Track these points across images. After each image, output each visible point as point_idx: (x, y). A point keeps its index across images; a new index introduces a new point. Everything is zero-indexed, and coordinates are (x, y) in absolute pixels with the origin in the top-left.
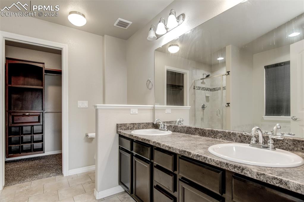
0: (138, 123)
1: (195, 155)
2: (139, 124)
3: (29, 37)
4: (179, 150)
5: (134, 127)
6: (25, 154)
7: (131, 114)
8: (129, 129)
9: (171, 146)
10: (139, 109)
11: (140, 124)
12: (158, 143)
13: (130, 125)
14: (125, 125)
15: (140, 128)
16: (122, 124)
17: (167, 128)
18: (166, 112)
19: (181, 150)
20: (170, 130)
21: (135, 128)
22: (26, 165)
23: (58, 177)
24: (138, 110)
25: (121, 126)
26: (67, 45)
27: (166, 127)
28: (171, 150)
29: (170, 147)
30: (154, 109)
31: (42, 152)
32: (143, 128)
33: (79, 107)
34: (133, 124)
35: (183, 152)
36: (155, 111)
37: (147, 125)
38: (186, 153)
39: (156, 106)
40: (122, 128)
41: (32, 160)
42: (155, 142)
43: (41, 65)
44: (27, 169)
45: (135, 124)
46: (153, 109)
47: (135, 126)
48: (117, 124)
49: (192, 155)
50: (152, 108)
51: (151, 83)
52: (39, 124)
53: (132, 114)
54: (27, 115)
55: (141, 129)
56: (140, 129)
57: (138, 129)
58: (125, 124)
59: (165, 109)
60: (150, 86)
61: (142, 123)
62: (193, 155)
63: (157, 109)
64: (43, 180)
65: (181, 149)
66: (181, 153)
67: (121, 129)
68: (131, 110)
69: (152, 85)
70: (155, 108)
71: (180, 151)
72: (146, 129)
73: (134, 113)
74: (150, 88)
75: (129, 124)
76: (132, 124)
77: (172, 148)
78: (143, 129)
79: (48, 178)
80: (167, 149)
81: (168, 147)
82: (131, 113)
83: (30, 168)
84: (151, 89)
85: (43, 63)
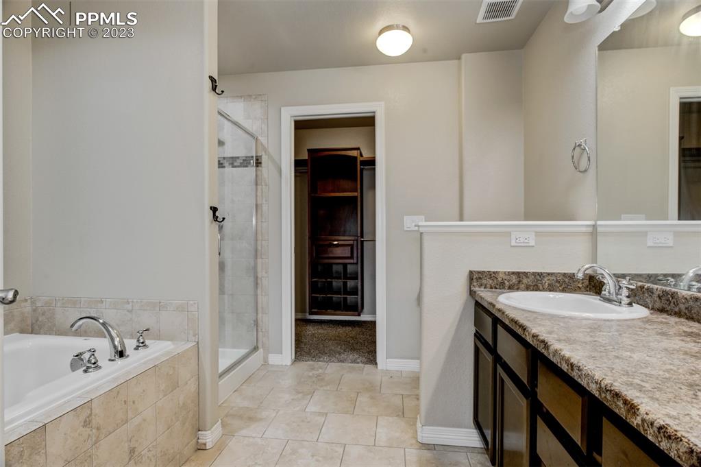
0: (534, 274)
1: (652, 424)
2: (538, 277)
3: (328, 106)
4: (596, 383)
5: (519, 282)
6: (333, 312)
7: (512, 246)
8: (504, 288)
9: (575, 362)
10: (537, 234)
11: (540, 274)
12: (543, 341)
13: (508, 277)
14: (492, 275)
15: (541, 288)
16: (484, 272)
17: (628, 297)
18: (650, 244)
19: (603, 386)
20: (646, 306)
21: (522, 286)
22: (332, 331)
23: (369, 367)
24: (536, 236)
25: (480, 278)
26: (383, 104)
27: (625, 292)
28: (574, 374)
29: (572, 365)
30: (594, 233)
31: (356, 313)
32: (551, 288)
33: (406, 229)
34: (518, 274)
35: (609, 397)
36: (598, 238)
37: (566, 280)
38: (620, 403)
39: (599, 223)
40: (484, 281)
41: (343, 326)
42: (537, 336)
43: (354, 153)
44: (331, 339)
45: (526, 274)
46: (592, 233)
47: (525, 281)
48: (471, 272)
49: (639, 418)
50: (590, 229)
51: (585, 152)
52: (352, 261)
53: (514, 246)
54: (336, 244)
55: (544, 290)
56: (541, 291)
57: (533, 290)
58: (494, 273)
59: (645, 234)
60: (584, 164)
61: (549, 274)
62: (643, 420)
63: (605, 234)
64: (347, 365)
65: (608, 381)
66: (603, 395)
67: (481, 285)
68: (513, 237)
69: (589, 160)
70: (599, 229)
71: (600, 387)
72: (563, 291)
73: (522, 245)
74: (583, 170)
75: (505, 273)
76: (513, 273)
77: (579, 370)
78: (550, 291)
79: (352, 365)
80: (565, 367)
81: (567, 361)
82: (513, 243)
83: (335, 340)
84: (585, 171)
85: (358, 149)
